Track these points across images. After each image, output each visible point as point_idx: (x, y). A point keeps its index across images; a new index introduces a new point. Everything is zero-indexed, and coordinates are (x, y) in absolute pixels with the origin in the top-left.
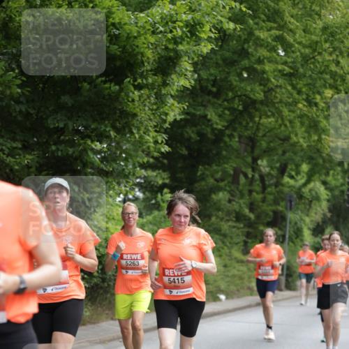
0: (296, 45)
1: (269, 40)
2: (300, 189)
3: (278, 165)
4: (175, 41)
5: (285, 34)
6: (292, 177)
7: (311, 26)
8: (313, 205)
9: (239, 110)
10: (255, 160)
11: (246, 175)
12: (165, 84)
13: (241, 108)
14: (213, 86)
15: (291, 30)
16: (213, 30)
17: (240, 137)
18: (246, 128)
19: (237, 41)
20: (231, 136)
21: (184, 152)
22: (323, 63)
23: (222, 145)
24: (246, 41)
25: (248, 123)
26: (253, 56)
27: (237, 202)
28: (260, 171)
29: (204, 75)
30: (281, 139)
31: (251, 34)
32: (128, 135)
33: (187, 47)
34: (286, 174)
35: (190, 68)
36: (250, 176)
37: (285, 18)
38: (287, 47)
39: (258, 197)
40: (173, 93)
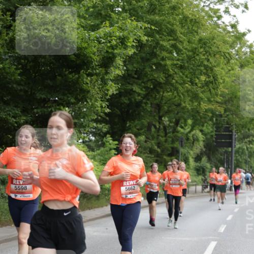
0: (184, 50)
1: (168, 46)
2: (187, 134)
3: (174, 120)
4: (113, 47)
5: (177, 44)
6: (182, 127)
7: (192, 39)
8: (195, 144)
9: (151, 88)
10: (160, 118)
11: (155, 127)
12: (107, 73)
13: (152, 87)
14: (135, 74)
15: (181, 42)
16: (135, 41)
17: (151, 104)
18: (155, 98)
19: (149, 48)
20: (146, 103)
21: (119, 112)
22: (199, 60)
23: (141, 108)
24: (155, 47)
25: (156, 96)
26: (159, 56)
27: (150, 142)
28: (164, 124)
29: (130, 67)
30: (176, 105)
31: (158, 43)
32: (85, 103)
33: (120, 51)
34: (179, 126)
35: (121, 63)
36: (158, 127)
37: (177, 35)
38: (179, 51)
39: (163, 139)
40: (111, 78)
